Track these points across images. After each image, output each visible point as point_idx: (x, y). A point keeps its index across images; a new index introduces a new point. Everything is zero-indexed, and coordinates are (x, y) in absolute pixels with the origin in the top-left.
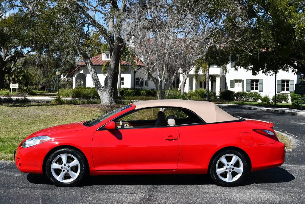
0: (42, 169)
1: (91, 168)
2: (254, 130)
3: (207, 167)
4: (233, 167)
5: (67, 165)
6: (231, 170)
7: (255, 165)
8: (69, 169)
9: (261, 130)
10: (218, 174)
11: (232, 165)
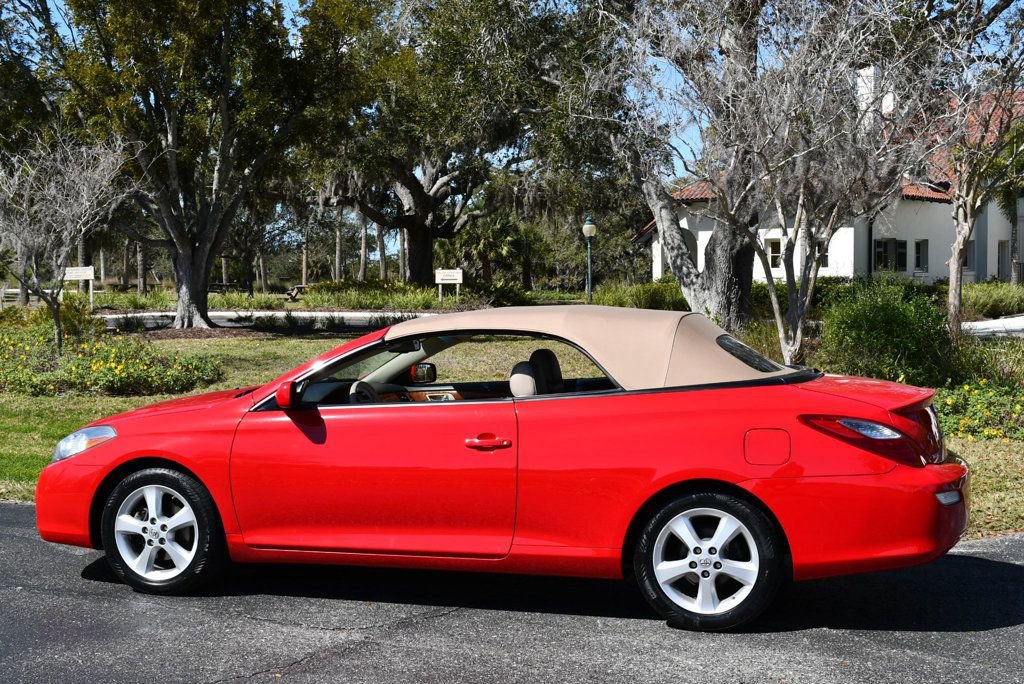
0: (88, 533)
1: (233, 538)
2: (806, 419)
3: (619, 554)
4: (718, 560)
5: (160, 522)
6: (711, 569)
7: (805, 554)
8: (163, 534)
9: (830, 418)
10: (660, 582)
11: (712, 551)
